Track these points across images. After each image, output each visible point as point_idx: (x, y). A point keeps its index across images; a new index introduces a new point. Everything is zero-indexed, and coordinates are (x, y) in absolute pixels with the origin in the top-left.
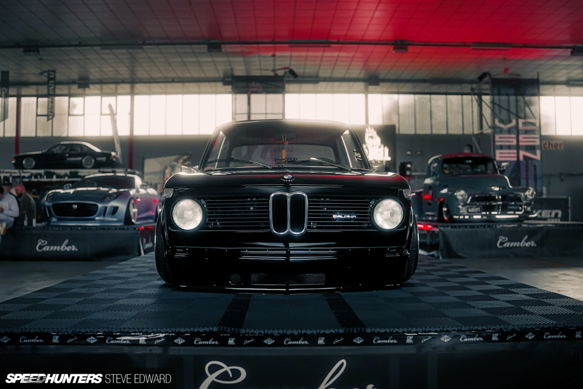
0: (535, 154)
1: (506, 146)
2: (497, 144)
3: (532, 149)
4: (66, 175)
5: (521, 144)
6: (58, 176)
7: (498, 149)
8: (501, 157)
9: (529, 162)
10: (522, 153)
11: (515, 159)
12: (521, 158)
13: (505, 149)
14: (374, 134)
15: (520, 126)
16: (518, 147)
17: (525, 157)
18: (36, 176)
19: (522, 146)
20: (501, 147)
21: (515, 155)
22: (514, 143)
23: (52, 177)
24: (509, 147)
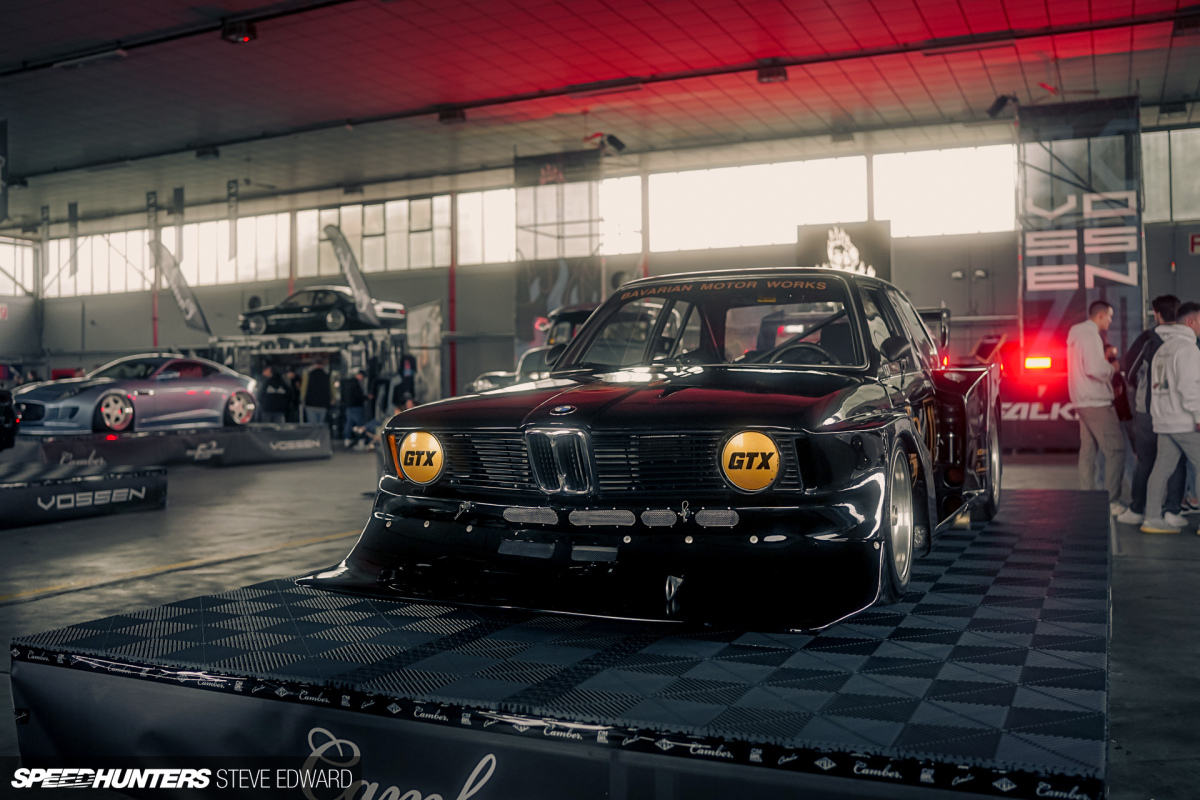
0: (1126, 273)
1: (1050, 257)
2: (1030, 253)
3: (1117, 260)
4: (305, 343)
5: (1088, 250)
6: (297, 346)
7: (1032, 265)
8: (1038, 283)
9: (1109, 291)
10: (1091, 271)
11: (1075, 286)
12: (1089, 283)
13: (1050, 264)
14: (846, 241)
15: (1087, 209)
16: (1081, 259)
17: (1098, 280)
18: (267, 345)
19: (1092, 255)
20: (1040, 261)
21: (1076, 277)
22: (1073, 249)
23: (287, 347)
24: (1060, 260)
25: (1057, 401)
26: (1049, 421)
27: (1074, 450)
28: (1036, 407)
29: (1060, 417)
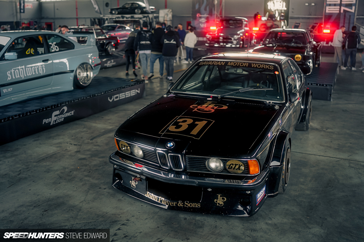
0: (351, 9)
1: (333, 4)
2: (328, 3)
3: (349, 6)
4: (129, 17)
8: (329, 11)
9: (347, 13)
10: (343, 8)
11: (338, 12)
16: (340, 5)
17: (344, 11)
18: (118, 18)
19: (343, 4)
20: (330, 5)
21: (338, 9)
22: (339, 2)
23: (124, 18)
25: (330, 41)
26: (328, 46)
27: (334, 53)
28: (325, 43)
29: (331, 45)
